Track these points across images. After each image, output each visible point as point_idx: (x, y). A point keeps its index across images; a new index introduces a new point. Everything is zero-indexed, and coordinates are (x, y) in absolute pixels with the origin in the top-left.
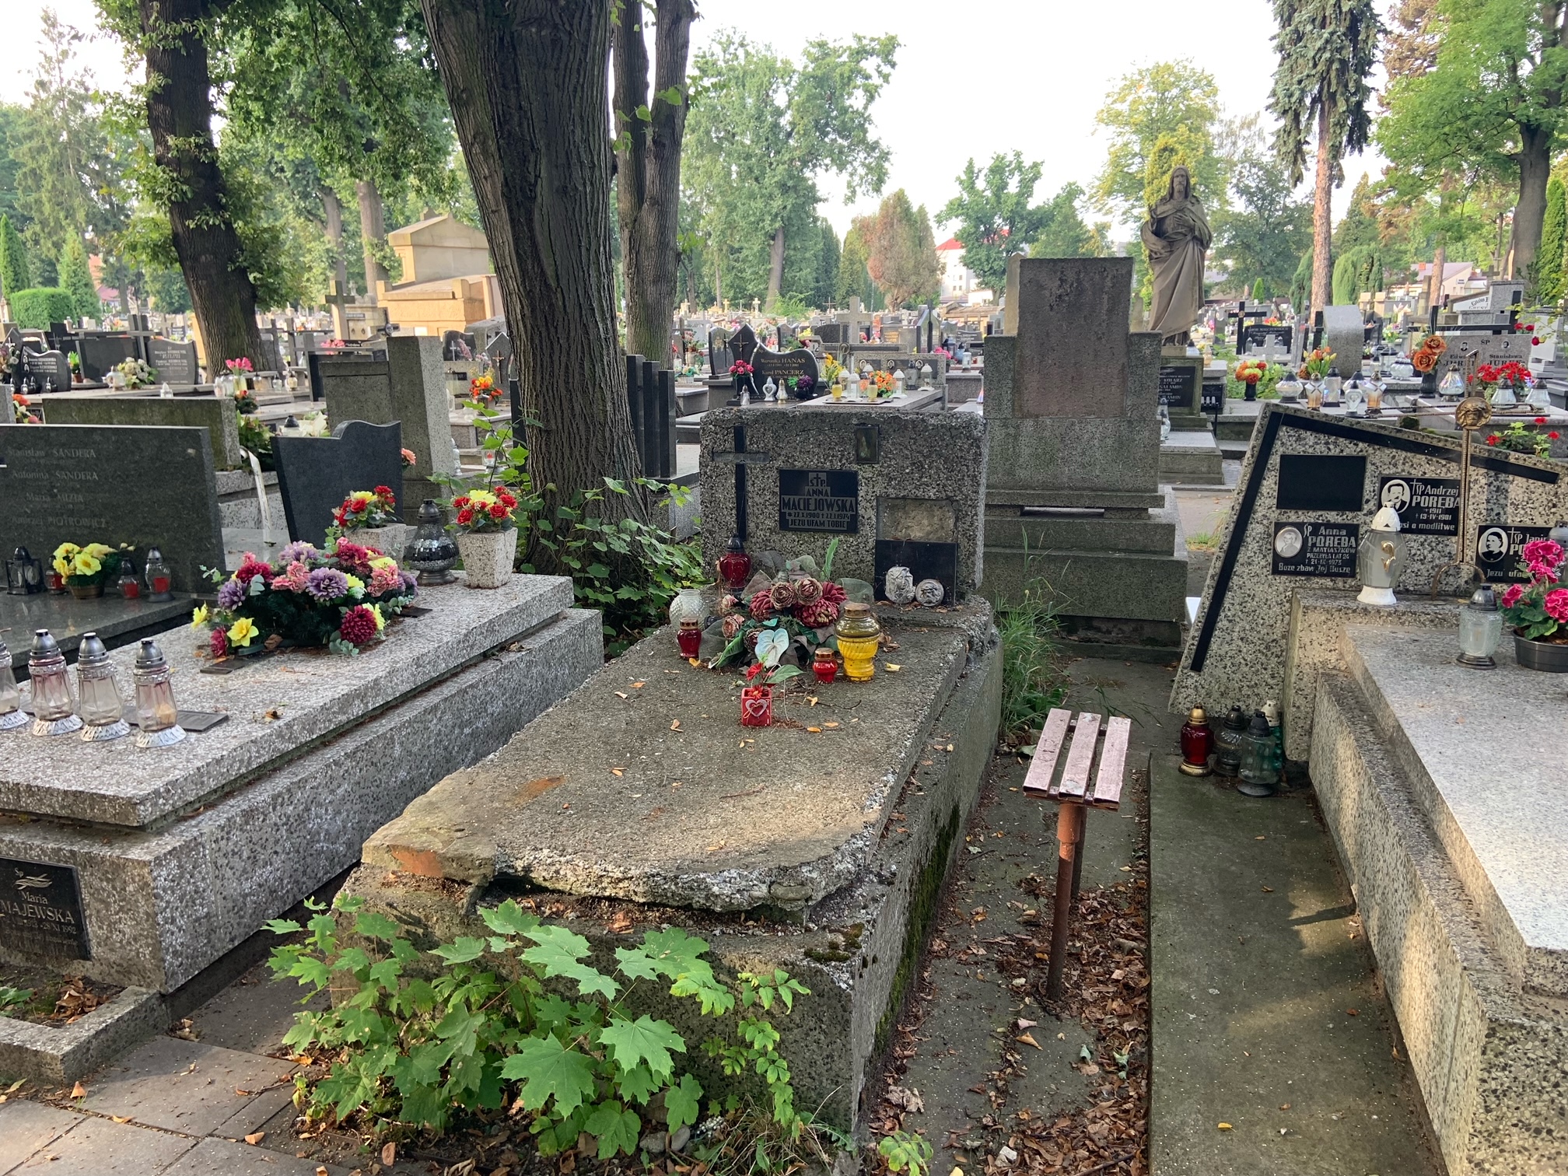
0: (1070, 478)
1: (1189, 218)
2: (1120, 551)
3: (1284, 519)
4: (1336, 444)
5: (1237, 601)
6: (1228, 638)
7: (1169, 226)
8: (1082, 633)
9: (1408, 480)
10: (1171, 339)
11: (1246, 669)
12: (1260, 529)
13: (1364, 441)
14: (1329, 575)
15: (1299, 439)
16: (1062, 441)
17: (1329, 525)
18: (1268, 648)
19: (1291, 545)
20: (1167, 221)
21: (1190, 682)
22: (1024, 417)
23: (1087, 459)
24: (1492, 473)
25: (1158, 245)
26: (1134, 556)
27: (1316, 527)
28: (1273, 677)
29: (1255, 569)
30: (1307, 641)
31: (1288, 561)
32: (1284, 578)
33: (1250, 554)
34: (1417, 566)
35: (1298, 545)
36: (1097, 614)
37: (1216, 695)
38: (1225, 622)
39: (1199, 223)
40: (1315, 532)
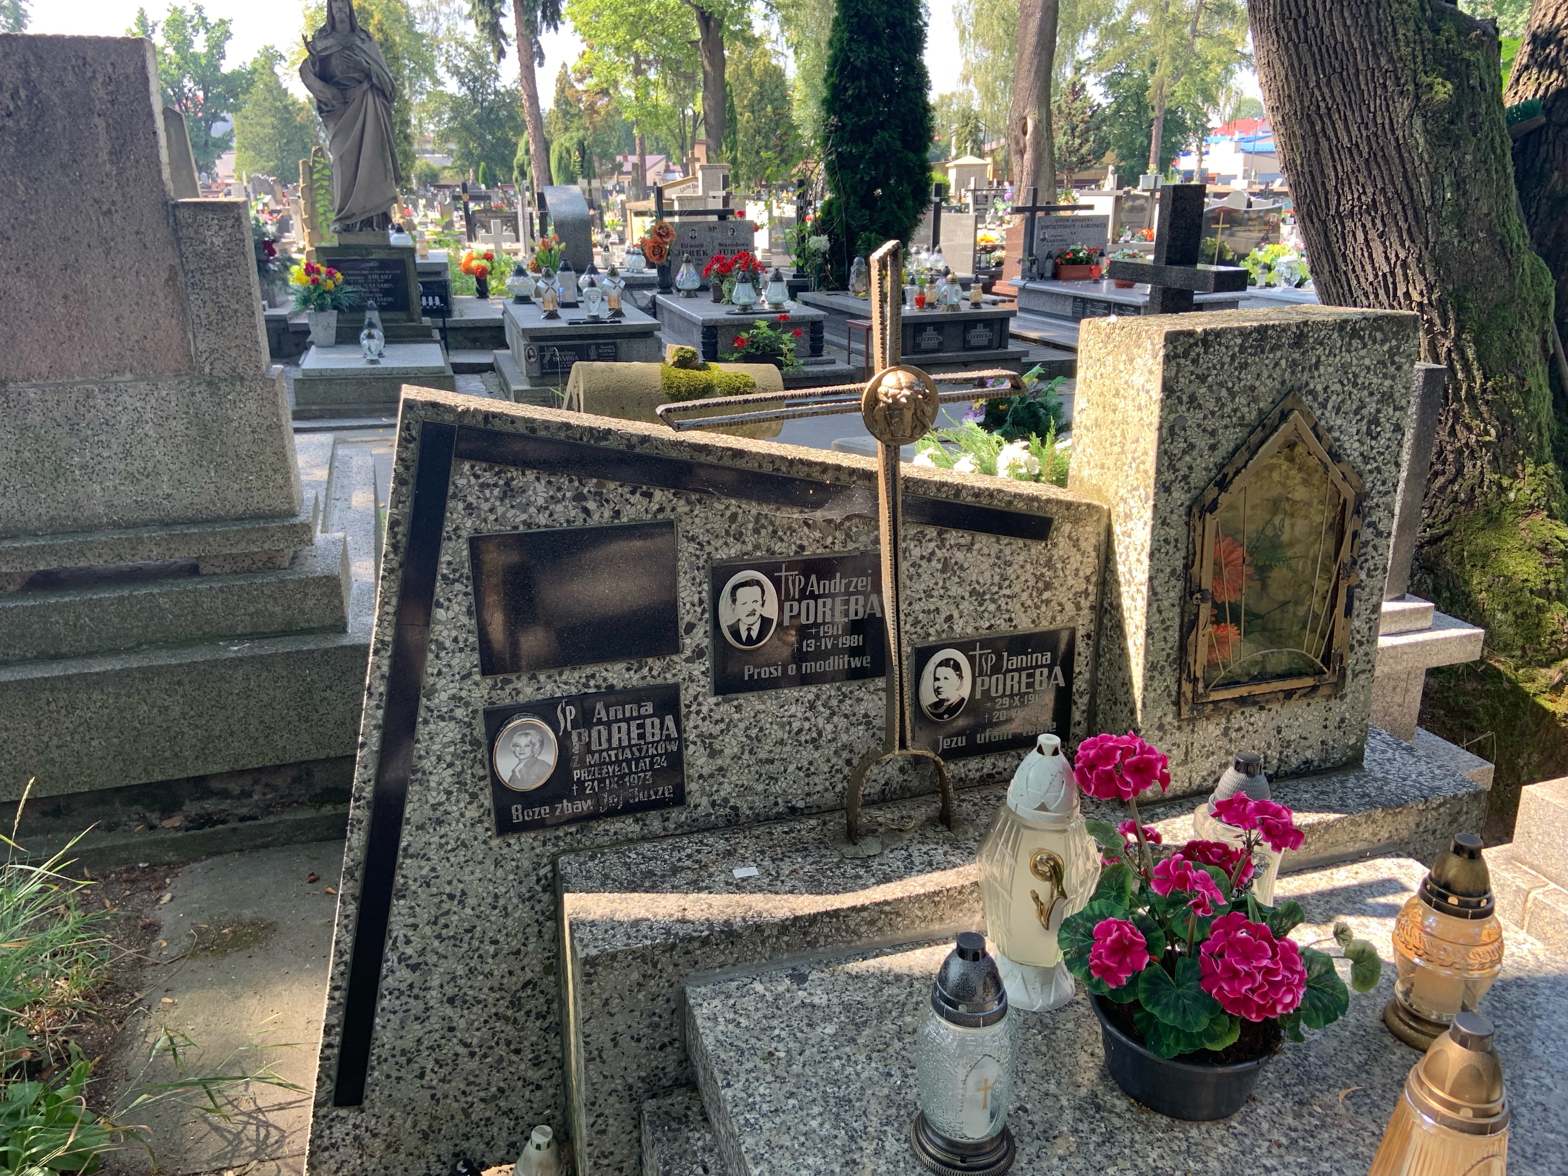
0: (110, 505)
1: (361, 58)
3: (504, 698)
4: (603, 500)
5: (424, 916)
6: (417, 1007)
7: (336, 67)
9: (770, 570)
10: (368, 223)
11: (473, 1064)
12: (450, 732)
13: (664, 484)
14: (630, 809)
15: (509, 492)
16: (73, 430)
17: (611, 695)
18: (515, 1003)
19: (533, 760)
20: (334, 61)
21: (338, 1131)
23: (138, 464)
24: (932, 532)
25: (329, 93)
27: (581, 701)
28: (537, 1063)
29: (455, 830)
30: (605, 1039)
31: (530, 799)
32: (527, 838)
33: (434, 797)
34: (807, 754)
35: (550, 758)
37: (411, 1142)
38: (403, 973)
39: (374, 67)
40: (585, 720)
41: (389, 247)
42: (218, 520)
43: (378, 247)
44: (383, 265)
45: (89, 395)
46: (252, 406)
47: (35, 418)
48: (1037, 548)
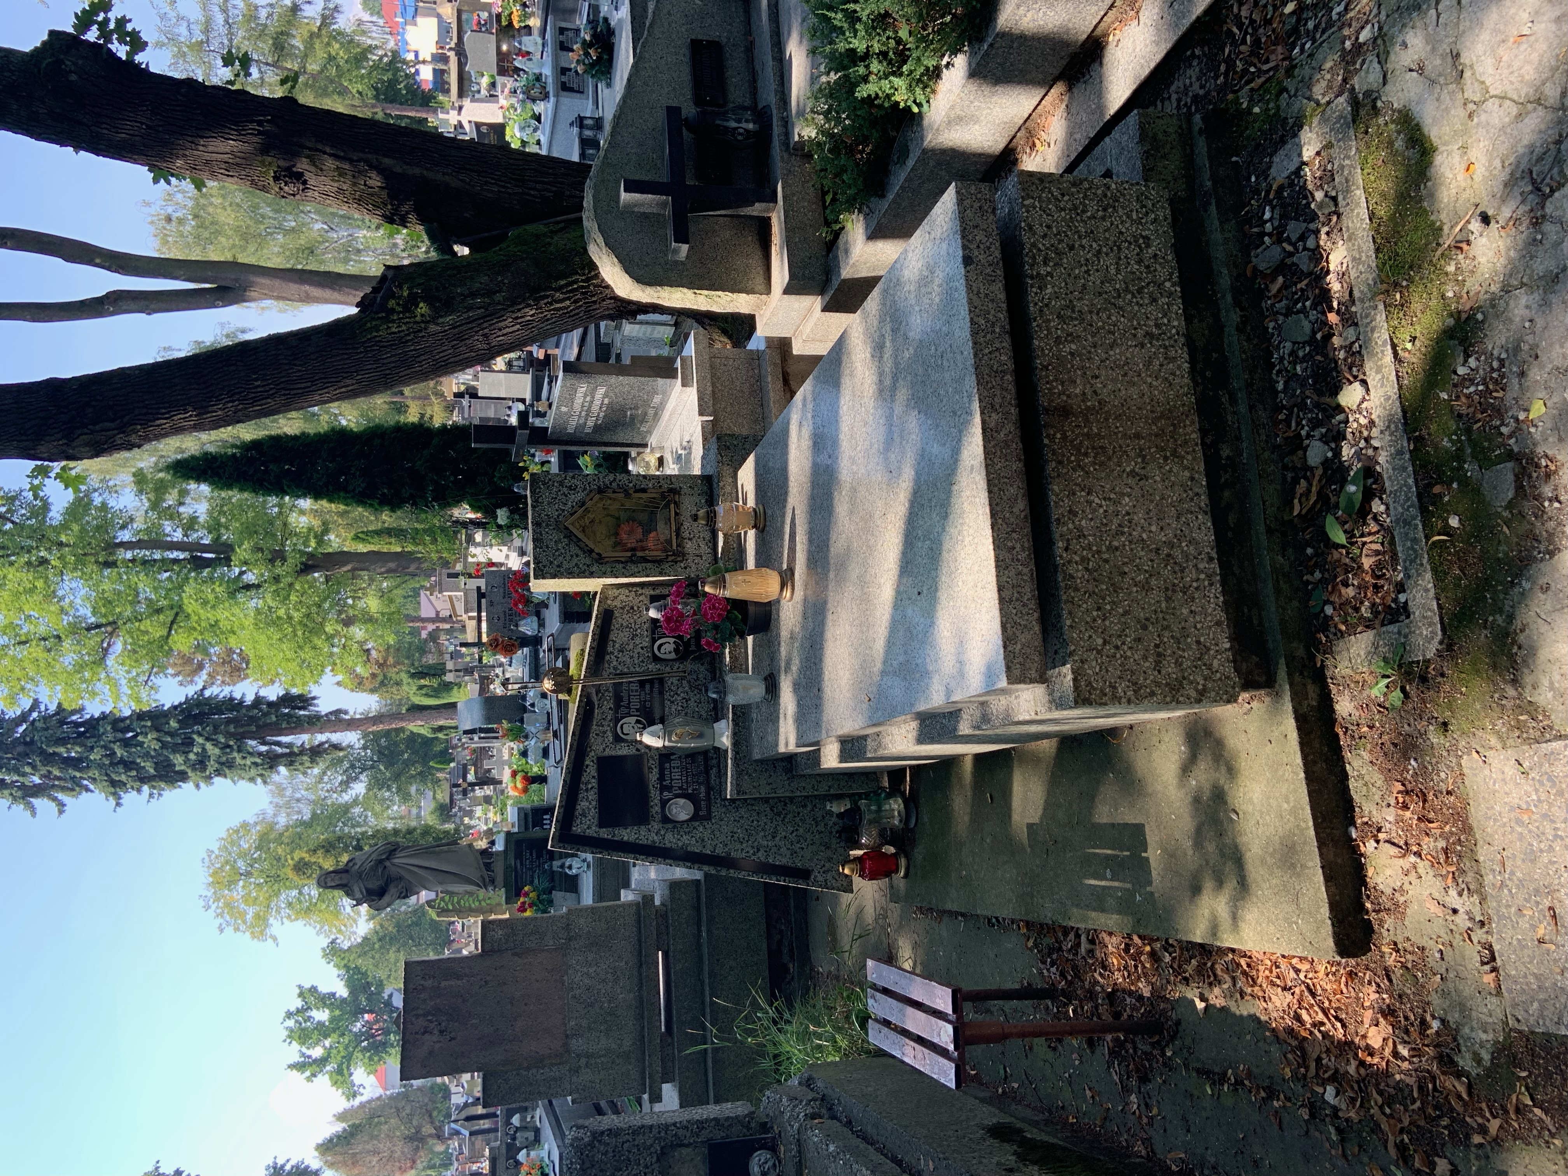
0: (630, 991)
1: (368, 866)
2: (700, 931)
3: (658, 817)
4: (588, 782)
5: (738, 846)
6: (774, 850)
7: (374, 884)
8: (786, 958)
9: (617, 720)
10: (488, 867)
11: (801, 830)
12: (669, 836)
13: (584, 760)
14: (707, 772)
15: (584, 815)
16: (591, 1005)
17: (661, 778)
18: (779, 814)
19: (682, 807)
20: (370, 886)
21: (820, 878)
22: (568, 1051)
23: (609, 976)
24: (607, 657)
25: (393, 891)
26: (704, 918)
27: (663, 788)
28: (805, 806)
29: (707, 835)
30: (768, 788)
31: (697, 808)
32: (713, 809)
33: (693, 842)
34: (692, 703)
35: (682, 801)
36: (765, 946)
37: (829, 853)
38: (760, 854)
39: (374, 857)
40: (669, 788)
41: (506, 851)
42: (639, 941)
43: (506, 859)
44: (519, 856)
45: (574, 997)
46: (582, 921)
47: (584, 1023)
48: (616, 614)
